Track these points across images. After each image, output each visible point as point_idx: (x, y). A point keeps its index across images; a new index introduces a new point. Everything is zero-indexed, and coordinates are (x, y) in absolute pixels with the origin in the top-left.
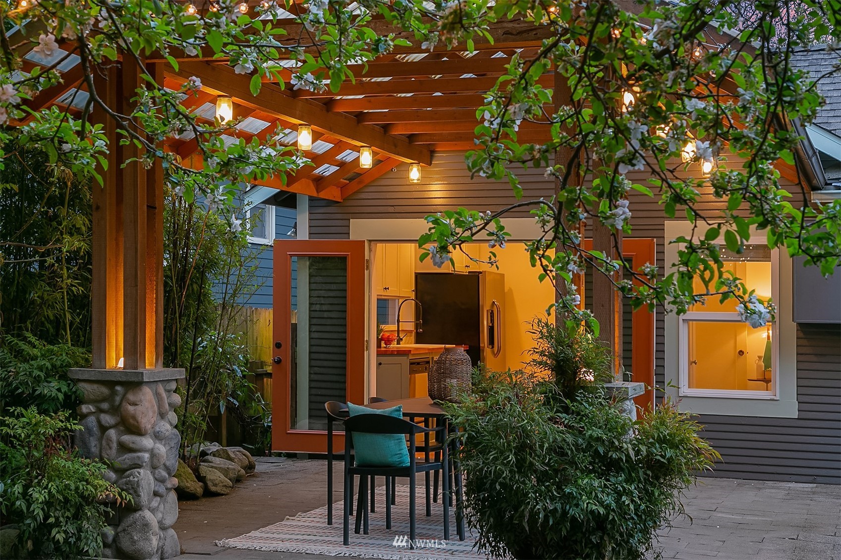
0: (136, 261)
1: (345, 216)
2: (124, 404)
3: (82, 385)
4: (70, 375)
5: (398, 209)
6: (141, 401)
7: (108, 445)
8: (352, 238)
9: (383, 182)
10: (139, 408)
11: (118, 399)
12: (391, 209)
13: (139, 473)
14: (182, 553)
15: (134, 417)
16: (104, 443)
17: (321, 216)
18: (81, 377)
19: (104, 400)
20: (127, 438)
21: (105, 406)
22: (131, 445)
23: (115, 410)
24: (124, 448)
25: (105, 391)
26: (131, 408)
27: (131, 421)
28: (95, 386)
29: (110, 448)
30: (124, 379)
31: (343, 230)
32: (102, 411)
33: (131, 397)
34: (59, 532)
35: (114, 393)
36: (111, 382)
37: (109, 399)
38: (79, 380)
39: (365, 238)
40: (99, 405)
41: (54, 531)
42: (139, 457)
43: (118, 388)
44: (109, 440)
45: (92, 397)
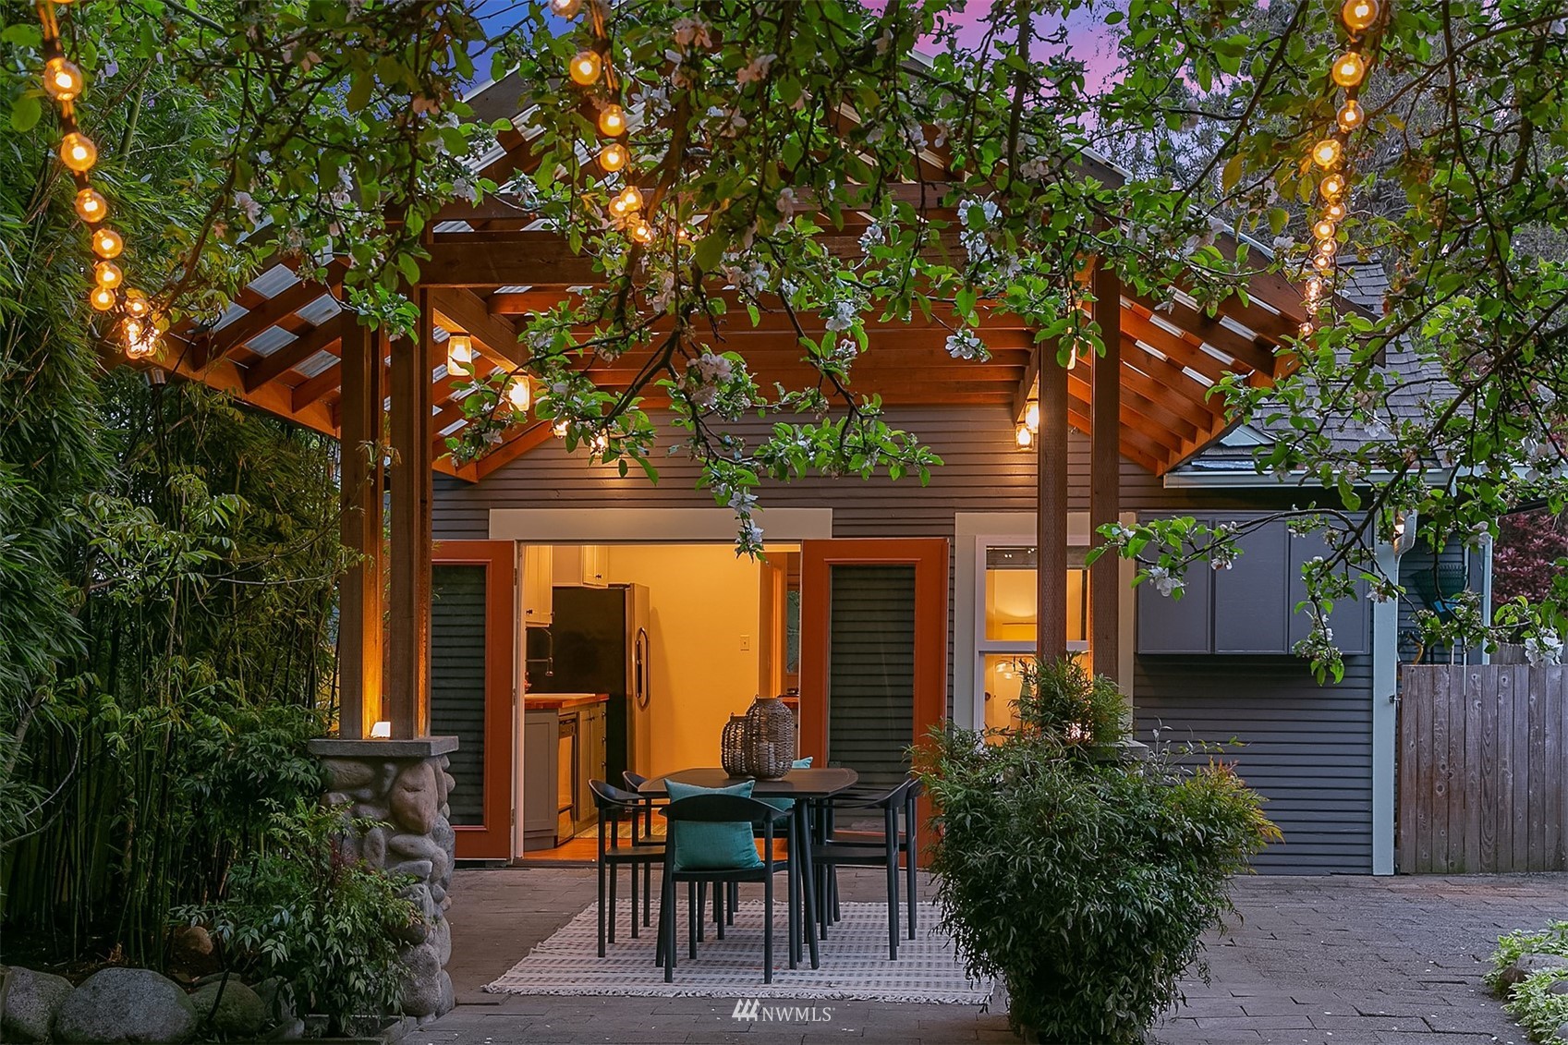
0: (411, 580)
1: (480, 505)
2: (397, 789)
3: (329, 764)
4: (311, 750)
5: (564, 494)
6: (424, 785)
7: (374, 850)
8: (491, 537)
9: (541, 454)
10: (421, 794)
11: (388, 782)
12: (553, 495)
13: (422, 890)
14: (457, 1004)
15: (415, 809)
16: (367, 847)
17: (447, 505)
18: (329, 753)
19: (364, 785)
20: (401, 840)
21: (366, 793)
22: (409, 850)
23: (381, 800)
24: (397, 854)
25: (367, 771)
26: (409, 796)
27: (410, 814)
28: (352, 765)
29: (377, 855)
30: (399, 753)
31: (481, 525)
32: (360, 801)
33: (408, 779)
34: (358, 978)
35: (381, 774)
36: (376, 758)
37: (375, 783)
38: (324, 757)
39: (513, 537)
40: (355, 792)
41: (353, 976)
42: (420, 866)
43: (390, 767)
44: (375, 843)
45: (346, 781)
